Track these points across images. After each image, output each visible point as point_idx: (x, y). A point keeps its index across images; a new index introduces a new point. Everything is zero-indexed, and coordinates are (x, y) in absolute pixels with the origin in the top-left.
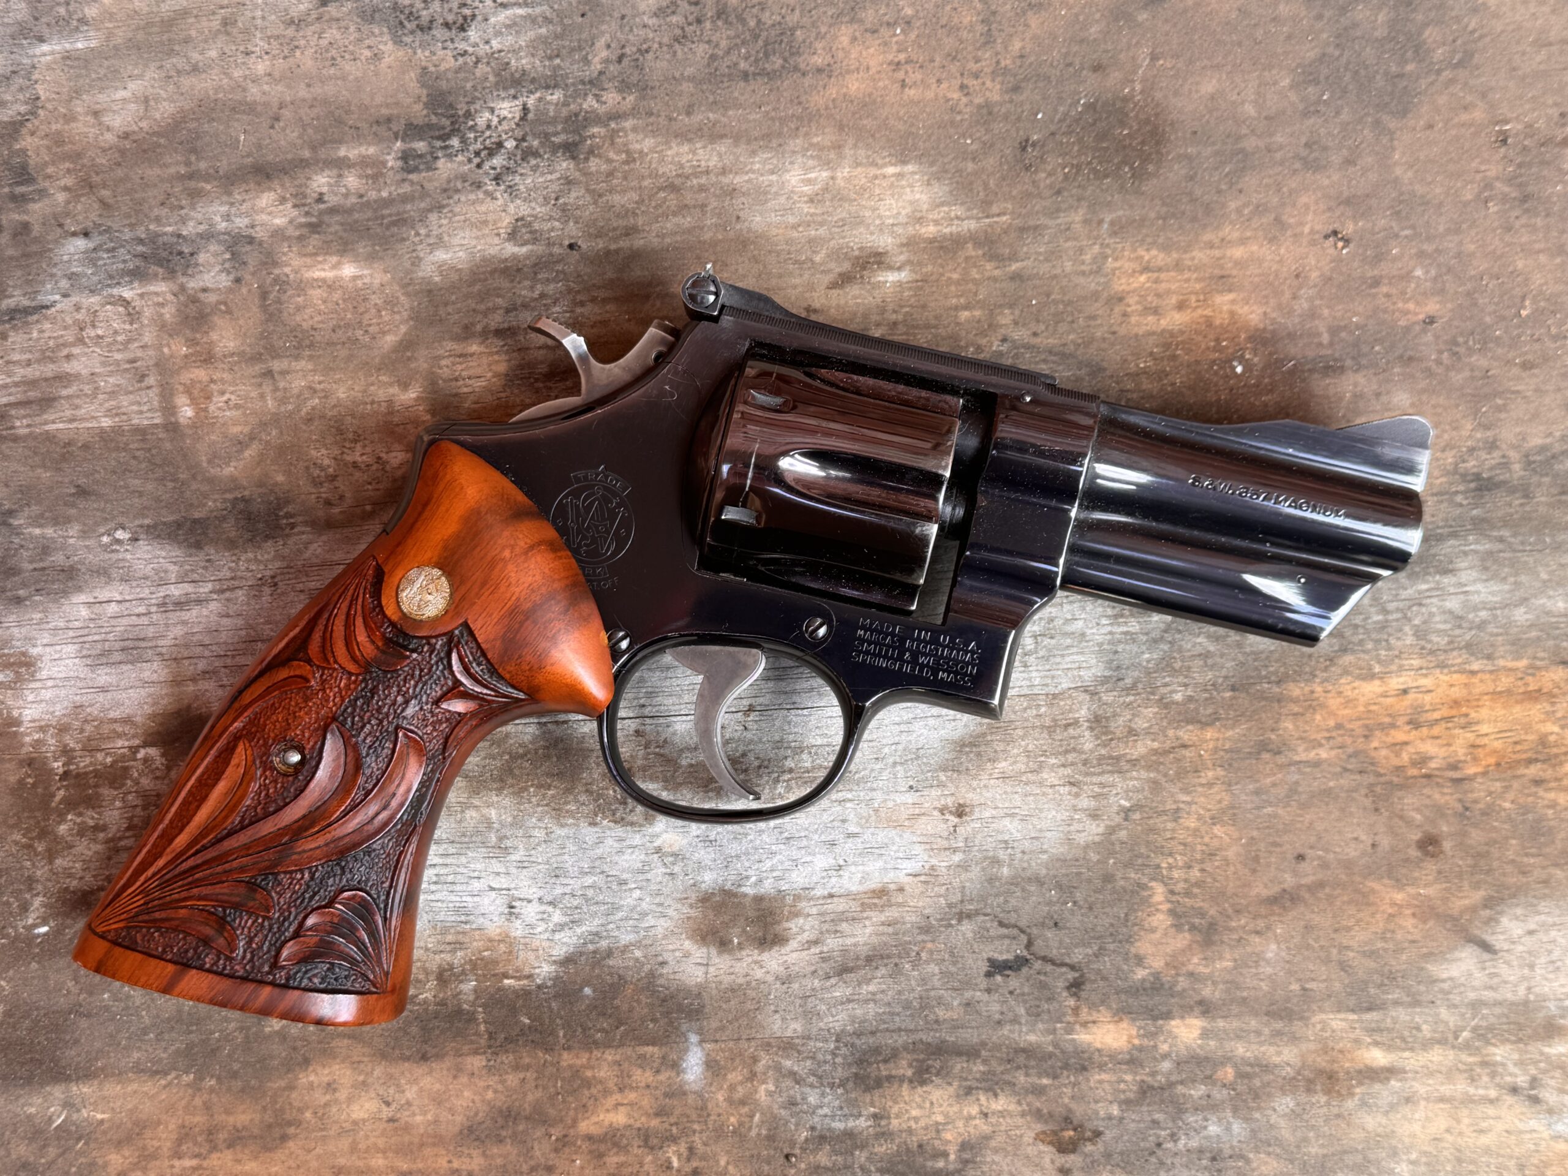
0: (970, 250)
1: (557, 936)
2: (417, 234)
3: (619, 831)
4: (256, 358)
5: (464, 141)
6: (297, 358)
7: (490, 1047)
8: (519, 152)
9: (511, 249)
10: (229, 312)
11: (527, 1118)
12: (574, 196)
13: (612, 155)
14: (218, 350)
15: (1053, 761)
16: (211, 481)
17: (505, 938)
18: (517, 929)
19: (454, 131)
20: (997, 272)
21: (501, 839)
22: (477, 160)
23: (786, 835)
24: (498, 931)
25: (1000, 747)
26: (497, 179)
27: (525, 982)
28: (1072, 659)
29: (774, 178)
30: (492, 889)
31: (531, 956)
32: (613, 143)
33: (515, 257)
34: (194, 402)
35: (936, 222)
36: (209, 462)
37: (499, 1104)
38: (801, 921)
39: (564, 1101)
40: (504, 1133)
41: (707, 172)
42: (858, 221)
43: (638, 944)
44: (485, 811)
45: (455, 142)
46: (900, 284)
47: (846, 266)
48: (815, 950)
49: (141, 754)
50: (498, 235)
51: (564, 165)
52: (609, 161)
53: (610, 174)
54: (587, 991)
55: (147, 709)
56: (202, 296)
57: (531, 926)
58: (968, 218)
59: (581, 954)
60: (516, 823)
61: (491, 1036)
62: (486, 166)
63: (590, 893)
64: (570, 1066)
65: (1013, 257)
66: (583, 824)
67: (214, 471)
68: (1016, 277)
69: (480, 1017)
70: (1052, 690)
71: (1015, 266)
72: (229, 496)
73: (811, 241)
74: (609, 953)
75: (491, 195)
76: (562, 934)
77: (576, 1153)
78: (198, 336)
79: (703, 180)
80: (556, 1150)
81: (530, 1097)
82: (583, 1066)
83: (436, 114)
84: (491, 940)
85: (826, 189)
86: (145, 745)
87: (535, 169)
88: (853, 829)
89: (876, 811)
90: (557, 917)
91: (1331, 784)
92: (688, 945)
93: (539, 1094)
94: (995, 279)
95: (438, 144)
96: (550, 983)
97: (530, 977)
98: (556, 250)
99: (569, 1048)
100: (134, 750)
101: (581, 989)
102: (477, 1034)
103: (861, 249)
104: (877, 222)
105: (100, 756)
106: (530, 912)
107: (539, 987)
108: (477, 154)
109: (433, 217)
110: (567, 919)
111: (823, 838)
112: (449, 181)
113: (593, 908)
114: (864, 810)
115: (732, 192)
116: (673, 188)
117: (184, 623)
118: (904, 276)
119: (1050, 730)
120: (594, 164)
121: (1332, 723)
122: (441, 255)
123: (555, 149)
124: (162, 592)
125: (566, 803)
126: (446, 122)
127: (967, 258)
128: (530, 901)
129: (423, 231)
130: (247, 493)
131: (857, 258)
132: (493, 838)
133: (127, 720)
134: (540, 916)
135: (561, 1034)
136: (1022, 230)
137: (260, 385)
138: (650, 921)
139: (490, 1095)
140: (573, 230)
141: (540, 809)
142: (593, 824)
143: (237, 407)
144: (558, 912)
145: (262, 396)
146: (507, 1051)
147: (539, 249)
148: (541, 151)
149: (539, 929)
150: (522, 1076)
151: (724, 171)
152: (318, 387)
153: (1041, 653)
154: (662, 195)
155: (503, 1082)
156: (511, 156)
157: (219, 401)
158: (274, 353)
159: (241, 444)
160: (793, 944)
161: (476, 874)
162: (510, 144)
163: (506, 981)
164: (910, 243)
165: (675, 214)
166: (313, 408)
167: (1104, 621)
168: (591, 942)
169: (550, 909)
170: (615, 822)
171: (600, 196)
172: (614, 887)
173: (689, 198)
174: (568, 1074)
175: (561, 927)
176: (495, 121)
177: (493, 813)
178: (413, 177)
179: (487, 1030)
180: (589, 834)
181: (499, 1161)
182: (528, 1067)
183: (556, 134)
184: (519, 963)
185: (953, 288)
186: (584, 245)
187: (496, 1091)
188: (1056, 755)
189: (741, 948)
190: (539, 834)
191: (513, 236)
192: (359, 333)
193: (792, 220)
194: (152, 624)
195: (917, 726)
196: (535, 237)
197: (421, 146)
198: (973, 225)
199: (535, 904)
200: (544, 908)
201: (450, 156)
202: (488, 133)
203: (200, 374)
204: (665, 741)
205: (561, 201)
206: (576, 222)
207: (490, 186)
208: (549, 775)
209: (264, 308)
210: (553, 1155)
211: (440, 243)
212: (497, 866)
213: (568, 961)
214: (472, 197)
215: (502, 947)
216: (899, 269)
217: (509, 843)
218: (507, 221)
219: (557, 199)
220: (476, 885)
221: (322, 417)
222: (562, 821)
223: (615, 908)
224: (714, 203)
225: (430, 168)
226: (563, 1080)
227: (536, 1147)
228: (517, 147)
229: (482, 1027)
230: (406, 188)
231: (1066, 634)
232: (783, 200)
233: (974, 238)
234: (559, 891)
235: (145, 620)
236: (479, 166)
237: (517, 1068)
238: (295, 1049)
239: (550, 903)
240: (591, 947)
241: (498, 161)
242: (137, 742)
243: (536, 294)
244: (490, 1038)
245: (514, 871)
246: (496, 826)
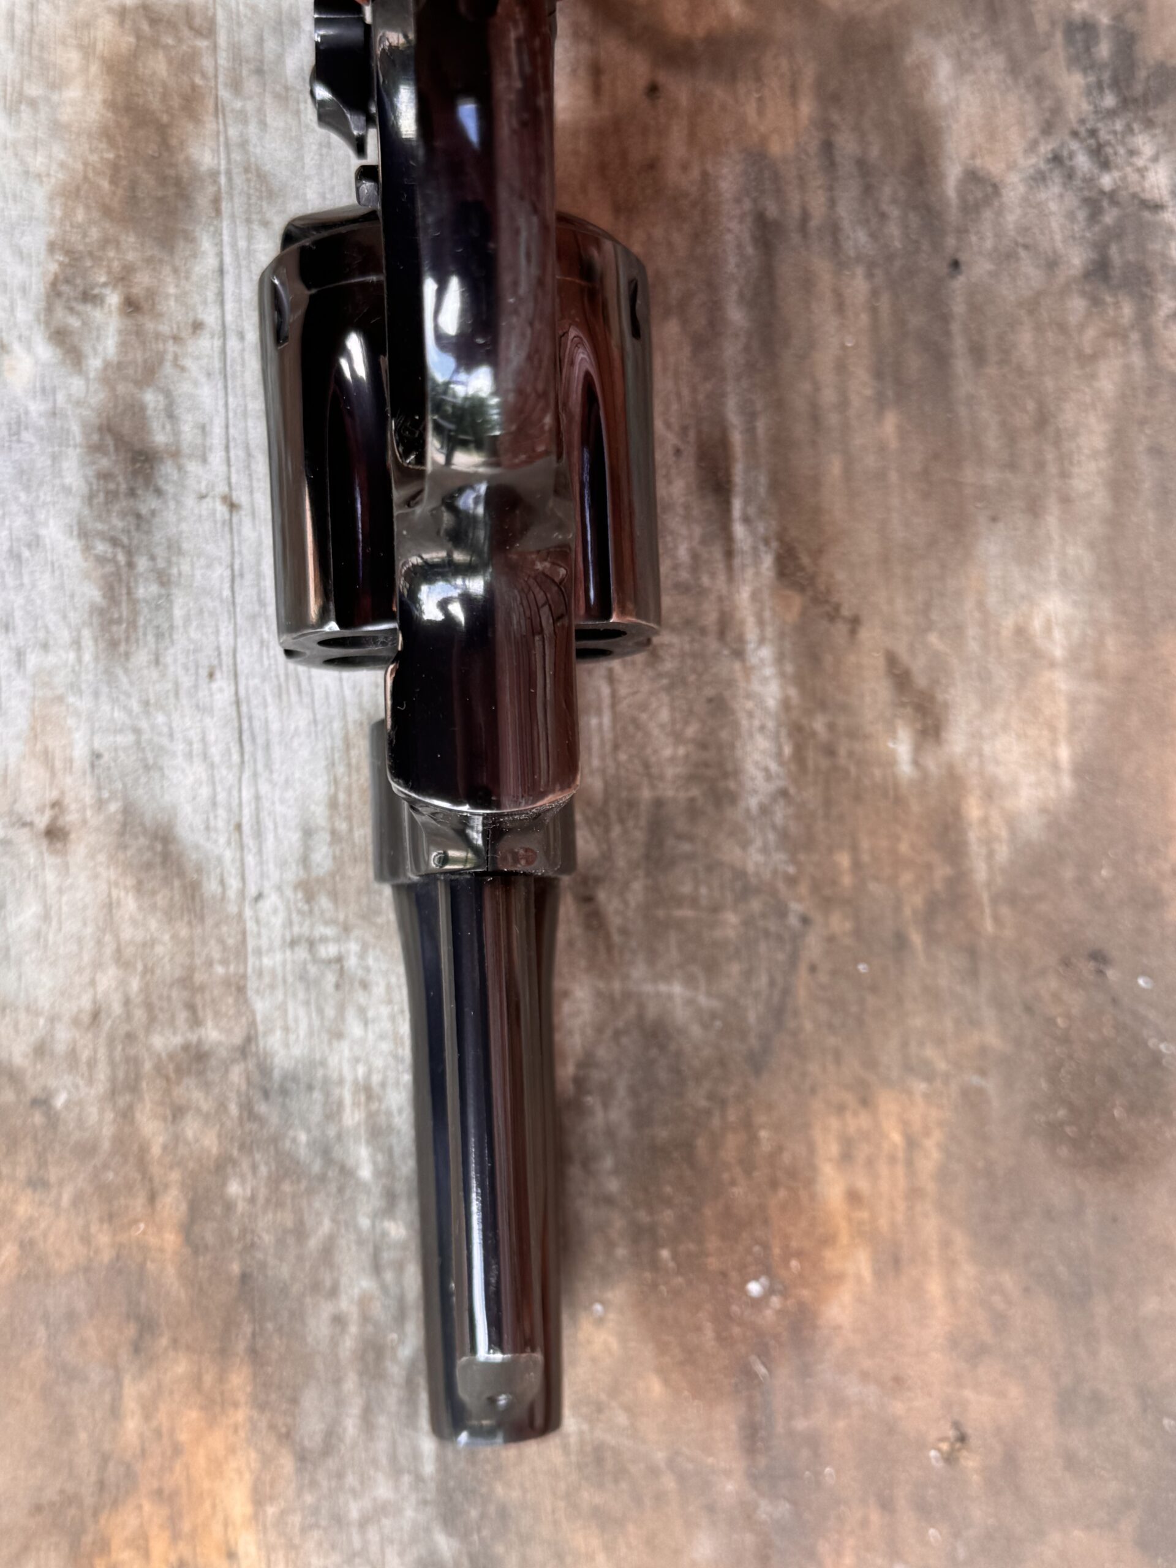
0: (942, 871)
2: (974, 37)
3: (38, 288)
5: (1112, 114)
8: (1093, 194)
9: (953, 174)
12: (1031, 272)
13: (1091, 333)
15: (135, 984)
19: (1126, 103)
20: (907, 912)
21: (33, 103)
22: (1082, 130)
23: (26, 553)
25: (161, 900)
26: (1056, 159)
28: (300, 1016)
29: (1054, 575)
32: (1108, 334)
33: (940, 177)
35: (985, 821)
41: (1064, 475)
42: (988, 702)
44: (79, 81)
45: (1109, 100)
46: (891, 762)
47: (921, 681)
50: (973, 156)
51: (1077, 259)
52: (1082, 327)
53: (1062, 328)
58: (991, 868)
60: (57, 128)
62: (1074, 145)
65: (932, 938)
66: (52, 232)
68: (901, 942)
70: (252, 984)
71: (916, 939)
73: (958, 630)
75: (1033, 146)
79: (1052, 469)
83: (1148, 78)
85: (1037, 654)
87: (1071, 216)
88: (33, 660)
89: (60, 699)
91: (83, 1436)
94: (897, 908)
95: (1106, 76)
98: (951, 241)
103: (946, 705)
104: (986, 731)
108: (1093, 133)
109: (999, 61)
111: (18, 614)
112: (1053, 88)
114: (61, 679)
115: (1034, 509)
116: (1042, 421)
118: (905, 768)
119: (186, 982)
120: (1077, 305)
121: (183, 1437)
122: (944, 69)
123: (1101, 247)
125: (88, 207)
126: (1138, 89)
127: (929, 867)
129: (979, 44)
131: (932, 699)
132: (34, 90)
136: (972, 952)
140: (979, 268)
141: (79, 166)
142: (52, 247)
147: (953, 215)
148: (1097, 229)
151: (1066, 500)
153: (313, 970)
154: (1031, 405)
156: (1090, 181)
162: (1107, 181)
164: (953, 780)
165: (1003, 424)
167: (361, 1070)
170: (54, 284)
171: (1031, 312)
173: (1027, 444)
176: (1140, 162)
177: (73, 93)
178: (1059, 37)
180: (35, 239)
183: (1122, 252)
185: (884, 843)
186: (959, 283)
188: (146, 989)
190: (38, 162)
191: (973, 177)
193: (993, 599)
195: (199, 770)
196: (971, 209)
197: (1104, 50)
198: (980, 872)
201: (1088, 92)
202: (1122, 151)
204: (183, 369)
205: (1023, 253)
206: (991, 274)
207: (1046, 148)
208: (133, 185)
211: (963, 68)
214: (1031, 121)
216: (916, 763)
217: (26, 115)
218: (994, 166)
219: (1026, 247)
222: (58, 202)
224: (1017, 482)
225: (1074, 61)
228: (1102, 192)
230: (1042, 24)
231: (341, 1008)
232: (1021, 587)
233: (959, 880)
236: (1075, 134)
241: (1083, 162)
243: (885, 207)
246: (55, 97)
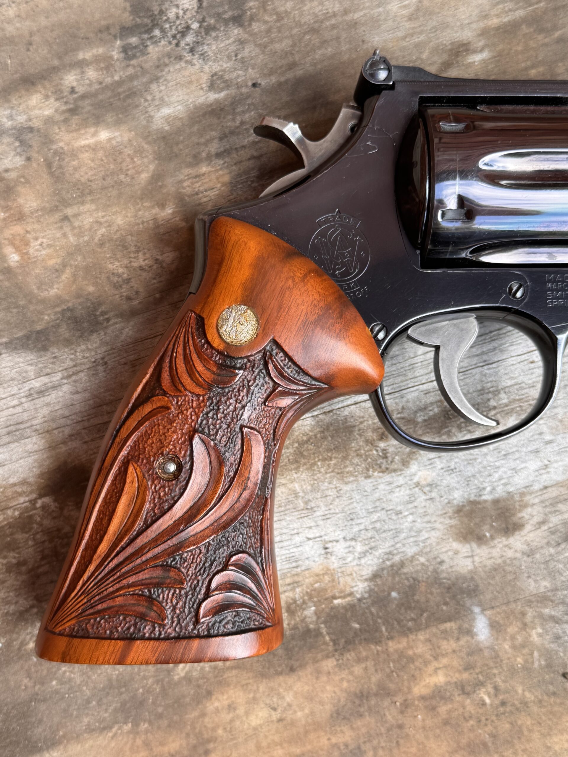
0: (525, 29)
1: (363, 561)
2: (146, 100)
3: (387, 478)
4: (54, 209)
5: (163, 30)
6: (83, 203)
7: (336, 650)
8: (203, 30)
9: (213, 96)
10: (27, 182)
11: (376, 695)
12: (248, 51)
13: (267, 18)
14: (26, 210)
16: (43, 301)
17: (327, 571)
18: (334, 563)
19: (155, 25)
20: (547, 40)
21: (306, 503)
22: (174, 42)
23: (503, 453)
24: (321, 567)
26: (192, 51)
27: (349, 599)
29: (381, 9)
30: (309, 539)
31: (348, 579)
32: (265, 10)
33: (217, 101)
34: (17, 249)
35: (498, 16)
36: (39, 288)
37: (353, 689)
38: (529, 510)
39: (398, 676)
40: (362, 709)
41: (334, 15)
42: (444, 26)
43: (420, 553)
44: (290, 486)
45: (157, 32)
46: (484, 61)
47: (445, 57)
48: (545, 527)
49: (39, 503)
50: (202, 89)
51: (236, 31)
52: (266, 22)
53: (269, 31)
54: (394, 594)
55: (36, 471)
56: (6, 175)
57: (344, 558)
58: (517, 9)
59: (383, 569)
60: (315, 489)
61: (335, 642)
62: (182, 43)
63: (378, 525)
64: (396, 651)
65: (555, 28)
66: (361, 479)
67: (44, 294)
68: (560, 40)
69: (324, 631)
71: (557, 34)
72: (58, 309)
73: (417, 45)
74: (402, 564)
75: (190, 63)
76: (366, 559)
77: (416, 710)
78: (10, 203)
79: (333, 21)
80: (402, 712)
81: (374, 679)
82: (405, 648)
83: (140, 17)
84: (317, 575)
85: (418, 9)
86: (41, 496)
87: (216, 38)
88: (548, 438)
89: (561, 421)
90: (359, 548)
92: (456, 545)
93: (379, 676)
94: (546, 45)
95: (146, 36)
96: (366, 595)
97: (351, 594)
98: (244, 90)
99: (391, 638)
100: (33, 502)
101: (389, 594)
102: (325, 643)
103: (452, 44)
104: (458, 24)
105: (9, 512)
106: (339, 549)
107: (360, 600)
108: (174, 37)
109: (154, 87)
110: (366, 548)
111: (530, 449)
112: (159, 59)
113: (384, 535)
114: (552, 423)
115: (355, 24)
116: (313, 31)
117: (48, 404)
118: (485, 55)
120: (256, 26)
122: (166, 111)
123: (226, 22)
124: (27, 386)
125: (346, 467)
126: (147, 21)
127: (524, 35)
128: (337, 541)
129: (149, 98)
130: (70, 304)
131: (451, 50)
132: (301, 504)
133: (24, 482)
134: (347, 550)
135: (384, 629)
136: (556, 9)
137: (61, 228)
138: (425, 535)
139: (345, 684)
140: (252, 74)
141: (328, 475)
142: (368, 477)
143: (49, 246)
144: (359, 544)
145: (65, 235)
146: (349, 651)
147: (233, 91)
148: (218, 26)
149: (349, 559)
150: (363, 665)
151: (346, 12)
152: (102, 220)
154: (307, 37)
155: (351, 673)
156: (197, 33)
157: (35, 245)
158: (65, 203)
159: (58, 271)
160: (528, 527)
161: (295, 531)
162: (195, 26)
163: (336, 602)
164: (484, 33)
165: (319, 48)
166: (103, 236)
168: (388, 560)
169: (353, 543)
170: (383, 472)
171: (265, 47)
172: (394, 517)
173: (327, 35)
174: (395, 656)
175: (364, 554)
176: (181, 13)
177: (296, 486)
178: (134, 62)
179: (331, 640)
180: (367, 484)
181: (364, 730)
182: (366, 659)
183: (225, 12)
184: (341, 586)
185: (520, 57)
186: (263, 82)
187: (348, 681)
189: (492, 538)
190: (332, 493)
191: (212, 87)
192: (122, 177)
193: (400, 34)
194: (25, 411)
196: (228, 84)
197: (134, 40)
198: (520, 13)
199: (342, 541)
200: (348, 543)
201: (155, 43)
202: (178, 22)
203: (17, 229)
204: (403, 408)
205: (239, 57)
206: (253, 68)
207: (188, 56)
208: (329, 450)
209: (51, 174)
210: (400, 716)
211: (163, 102)
212: (308, 522)
213: (375, 576)
214: (177, 67)
215: (327, 578)
216: (481, 51)
217: (313, 504)
218: (205, 78)
219: (236, 56)
220: (297, 539)
221: (110, 240)
222: (346, 480)
223: (398, 532)
224: (344, 35)
225: (144, 53)
226: (394, 661)
227: (387, 713)
228: (200, 27)
229: (327, 638)
230: (130, 71)
232: (390, 23)
233: (524, 20)
234: (356, 529)
235: (19, 409)
236: (177, 45)
237: (359, 660)
238: (199, 686)
239: (352, 539)
240: (388, 563)
241: (190, 38)
242: (34, 496)
243: (238, 123)
244: (335, 644)
245: (321, 523)
246: (301, 494)
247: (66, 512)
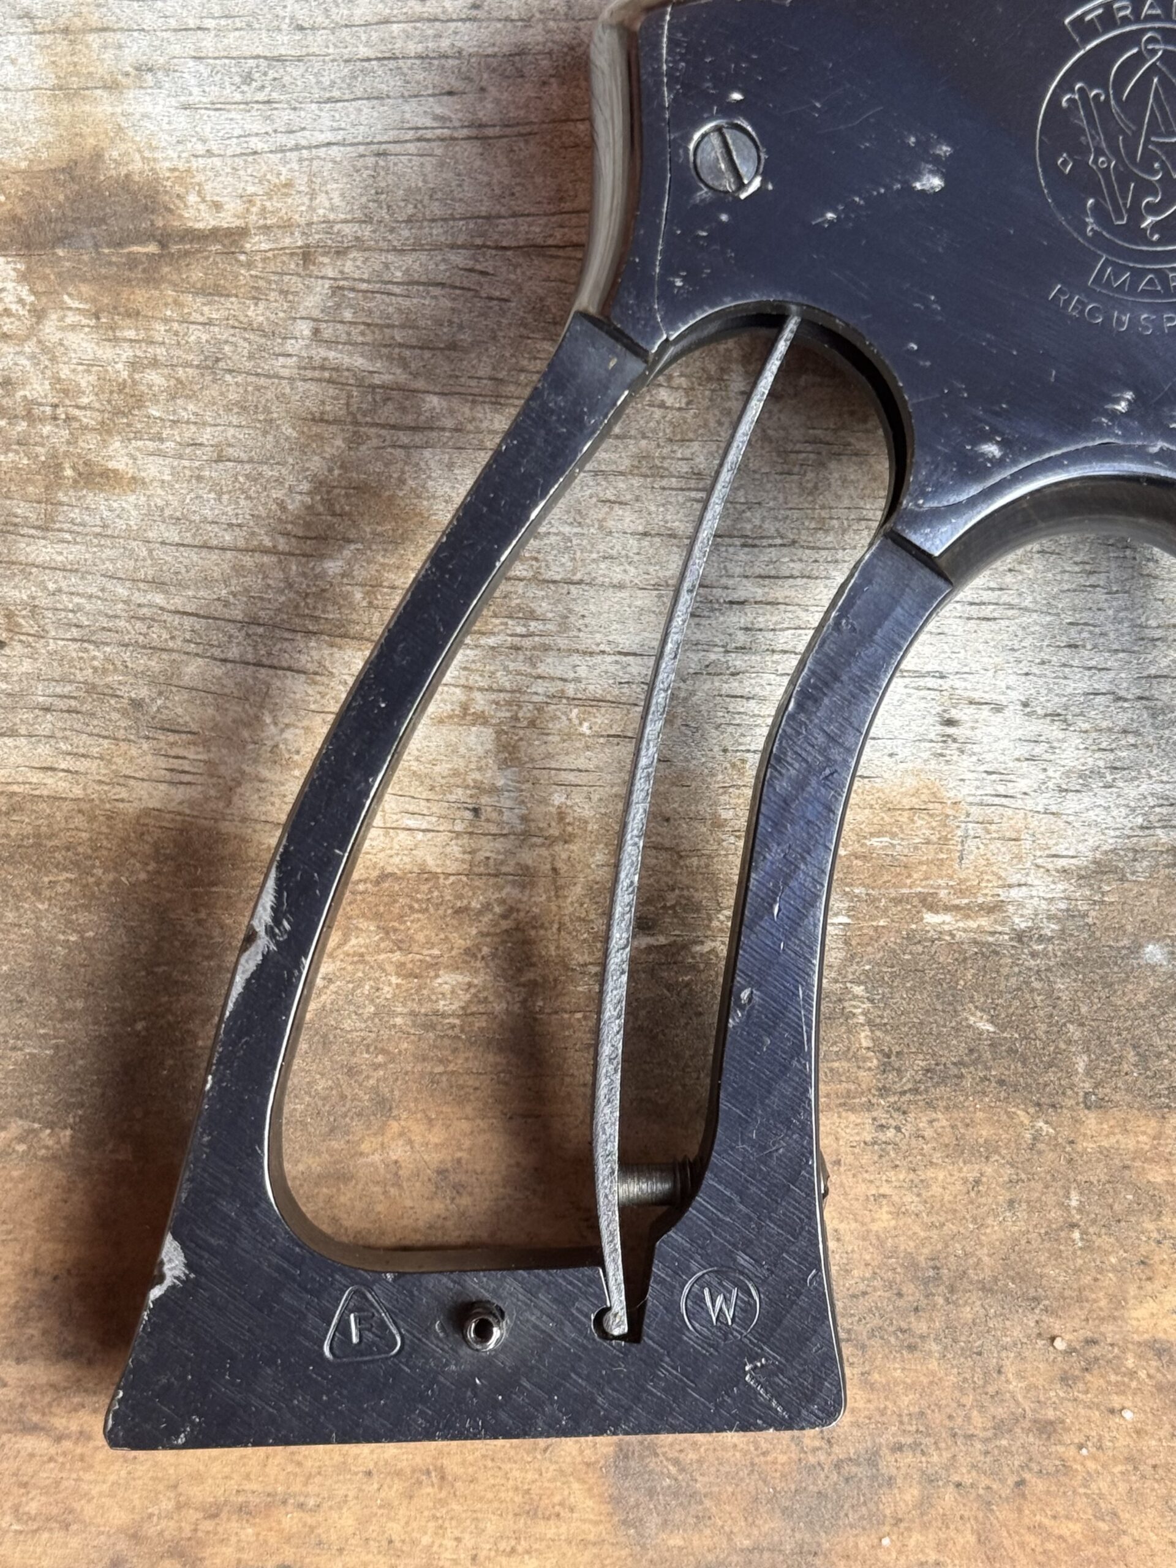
1: (1072, 803)
7: (884, 1091)
11: (985, 1289)
17: (931, 805)
18: (963, 782)
24: (911, 782)
27: (984, 922)
31: (1001, 853)
37: (906, 1245)
39: (1088, 1247)
40: (921, 1327)
54: (1154, 952)
57: (1001, 775)
59: (1137, 852)
61: (888, 1061)
64: (1105, 1154)
69: (859, 1009)
76: (1087, 799)
77: (1121, 1389)
80: (1065, 1379)
81: (994, 1231)
82: (1138, 1154)
90: (1072, 754)
93: (1016, 1223)
96: (1050, 928)
97: (995, 908)
99: (1100, 1105)
101: (1136, 949)
102: (854, 1057)
106: (998, 737)
107: (1020, 937)
110: (1100, 761)
128: (998, 708)
134: (1024, 750)
135: (1081, 1063)
139: (883, 1219)
144: (1075, 740)
146: (930, 1105)
149: (1023, 785)
150: (970, 1172)
155: (918, 1186)
163: (931, 918)
168: (1165, 825)
169: (1054, 731)
174: (1099, 1173)
175: (1084, 780)
179: (877, 1047)
181: (907, 1401)
182: (989, 1150)
184: (966, 872)
187: (899, 1212)
199: (1013, 715)
200: (1036, 727)
210: (1057, 1392)
213: (1101, 870)
215: (922, 828)
226: (1086, 1188)
227: (1010, 1371)
229: (864, 1038)
237: (957, 1149)
238: (351, 1071)
239: (1054, 716)
240: (1164, 837)
244: (885, 1068)
247: (50, 329)
